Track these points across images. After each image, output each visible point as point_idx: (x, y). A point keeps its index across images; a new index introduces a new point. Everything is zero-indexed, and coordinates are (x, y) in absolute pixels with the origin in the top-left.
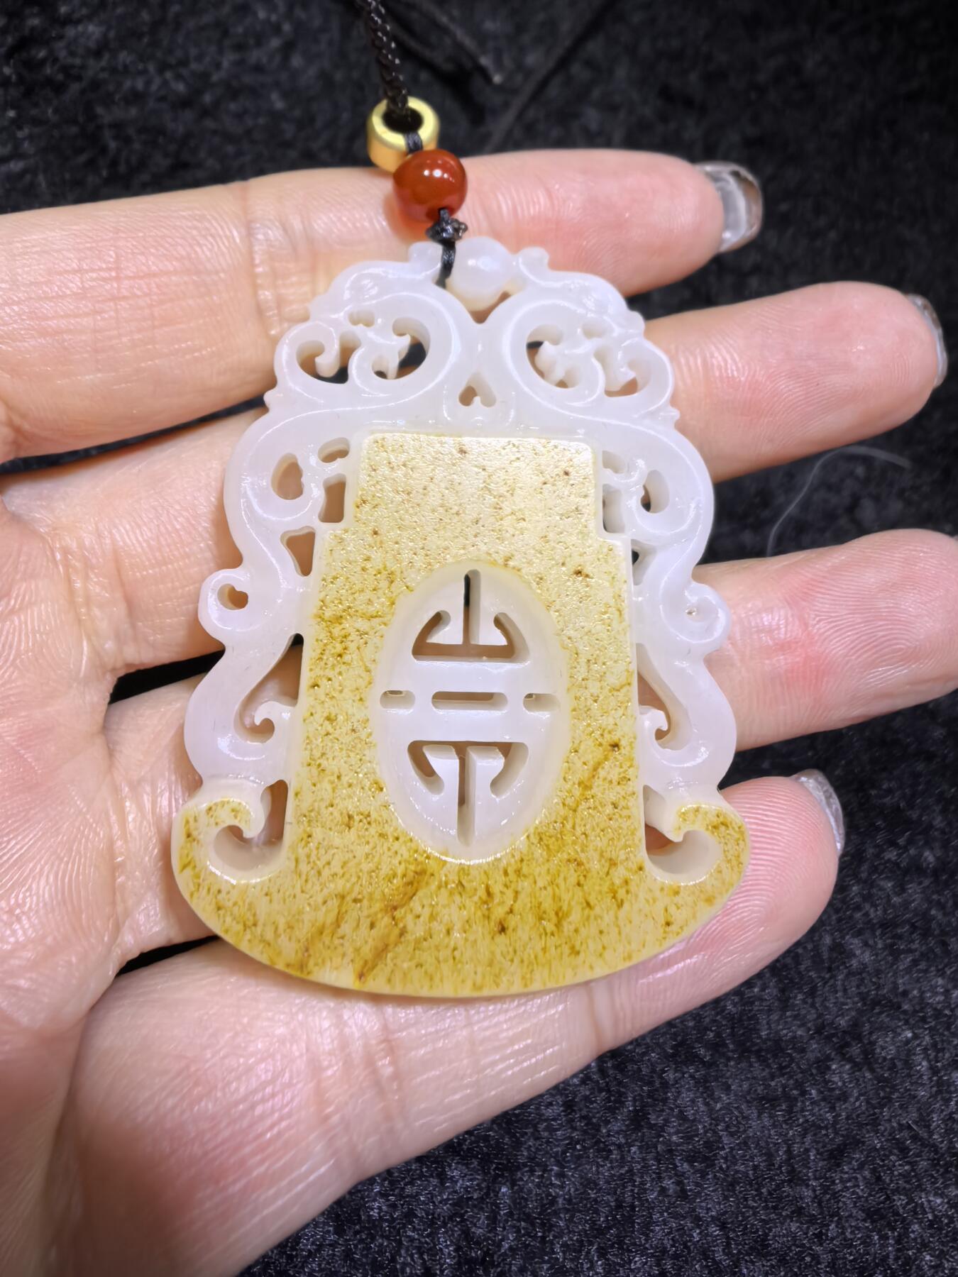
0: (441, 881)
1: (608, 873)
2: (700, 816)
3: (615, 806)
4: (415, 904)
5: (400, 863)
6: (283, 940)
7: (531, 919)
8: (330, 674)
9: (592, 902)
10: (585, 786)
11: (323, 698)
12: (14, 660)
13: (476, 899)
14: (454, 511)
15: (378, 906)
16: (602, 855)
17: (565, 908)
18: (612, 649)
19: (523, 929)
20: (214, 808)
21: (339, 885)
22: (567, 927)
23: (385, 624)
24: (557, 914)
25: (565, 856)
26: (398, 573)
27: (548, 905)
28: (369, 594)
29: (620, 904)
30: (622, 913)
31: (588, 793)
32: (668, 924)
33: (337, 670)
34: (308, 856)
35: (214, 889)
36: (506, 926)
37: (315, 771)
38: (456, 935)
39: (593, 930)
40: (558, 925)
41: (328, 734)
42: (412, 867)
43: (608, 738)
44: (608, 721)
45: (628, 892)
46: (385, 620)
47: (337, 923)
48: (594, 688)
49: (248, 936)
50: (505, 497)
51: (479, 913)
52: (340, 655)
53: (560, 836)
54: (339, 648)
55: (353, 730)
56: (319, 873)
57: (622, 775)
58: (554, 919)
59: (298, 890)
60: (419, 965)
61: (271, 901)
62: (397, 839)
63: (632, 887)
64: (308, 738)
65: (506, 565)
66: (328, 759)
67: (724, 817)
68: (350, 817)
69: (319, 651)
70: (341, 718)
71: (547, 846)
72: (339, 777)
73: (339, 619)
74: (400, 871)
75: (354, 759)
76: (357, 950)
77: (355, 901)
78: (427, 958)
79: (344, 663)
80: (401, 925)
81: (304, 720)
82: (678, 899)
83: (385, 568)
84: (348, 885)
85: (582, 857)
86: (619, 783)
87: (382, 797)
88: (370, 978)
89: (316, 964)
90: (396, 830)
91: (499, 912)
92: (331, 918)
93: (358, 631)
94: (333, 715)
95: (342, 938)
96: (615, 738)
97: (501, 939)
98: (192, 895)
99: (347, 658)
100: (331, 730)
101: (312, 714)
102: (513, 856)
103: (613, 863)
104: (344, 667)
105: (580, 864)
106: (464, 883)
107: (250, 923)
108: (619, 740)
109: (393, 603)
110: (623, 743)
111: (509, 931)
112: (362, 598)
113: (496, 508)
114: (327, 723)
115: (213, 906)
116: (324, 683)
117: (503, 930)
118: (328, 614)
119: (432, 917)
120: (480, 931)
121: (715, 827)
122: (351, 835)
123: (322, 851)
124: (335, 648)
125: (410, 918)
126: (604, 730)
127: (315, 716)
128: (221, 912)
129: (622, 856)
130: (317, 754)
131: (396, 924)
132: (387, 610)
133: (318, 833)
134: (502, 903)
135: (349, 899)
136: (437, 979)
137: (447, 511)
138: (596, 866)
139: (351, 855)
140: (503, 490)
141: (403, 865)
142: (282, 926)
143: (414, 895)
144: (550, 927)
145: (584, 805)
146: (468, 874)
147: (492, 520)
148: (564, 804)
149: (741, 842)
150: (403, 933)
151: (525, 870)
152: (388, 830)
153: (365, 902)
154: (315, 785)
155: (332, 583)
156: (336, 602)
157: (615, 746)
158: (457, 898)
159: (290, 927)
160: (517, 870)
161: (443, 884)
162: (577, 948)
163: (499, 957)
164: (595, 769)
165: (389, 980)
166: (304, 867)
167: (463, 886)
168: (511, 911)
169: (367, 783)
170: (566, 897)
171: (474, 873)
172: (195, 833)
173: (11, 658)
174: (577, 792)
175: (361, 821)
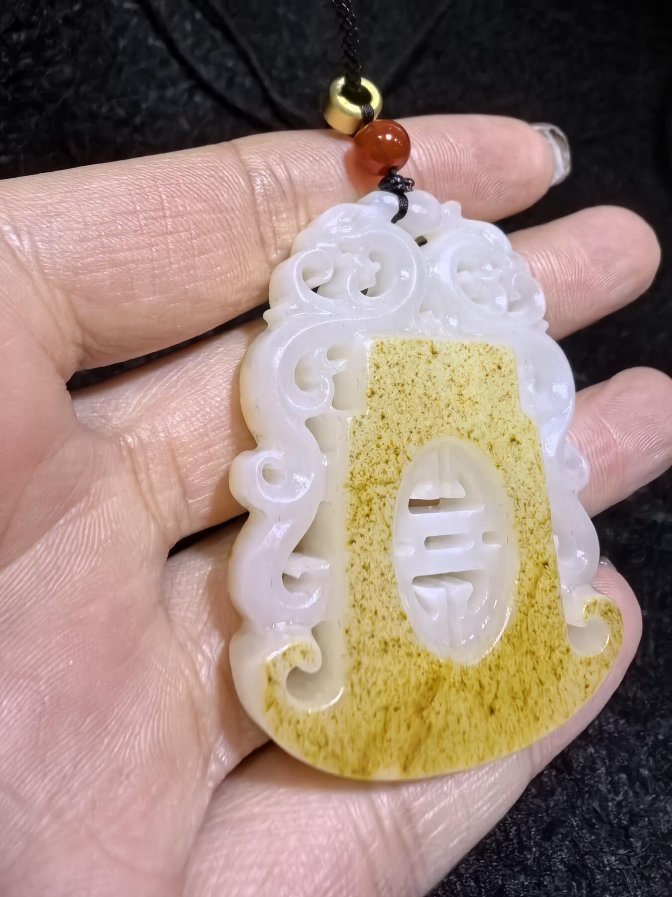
0: (450, 682)
1: (550, 658)
2: (597, 607)
3: (549, 608)
4: (436, 704)
5: (423, 674)
6: (349, 751)
7: (508, 699)
8: (363, 531)
9: (543, 680)
10: (531, 596)
11: (358, 550)
12: (98, 549)
13: (473, 692)
14: (433, 398)
15: (411, 711)
16: (546, 645)
17: (527, 687)
18: (537, 494)
19: (504, 708)
20: (287, 653)
21: (383, 700)
22: (530, 702)
23: (396, 488)
24: (523, 694)
25: (524, 649)
26: (401, 448)
27: (517, 688)
28: (383, 465)
29: (559, 678)
30: (561, 684)
31: (533, 601)
32: (587, 686)
33: (367, 527)
34: (360, 680)
35: (293, 721)
36: (494, 708)
37: (358, 610)
38: (464, 721)
39: (546, 700)
40: (525, 701)
41: (365, 579)
42: (431, 676)
43: (542, 560)
44: (539, 547)
45: (562, 668)
46: (396, 485)
47: (385, 730)
48: (530, 523)
49: (322, 754)
50: (464, 386)
51: (477, 702)
52: (368, 516)
53: (520, 636)
54: (367, 510)
55: (382, 575)
56: (369, 692)
57: (552, 584)
58: (522, 696)
59: (355, 708)
60: (443, 751)
61: (337, 722)
62: (419, 655)
63: (565, 665)
64: (351, 584)
65: (469, 437)
66: (367, 600)
67: (610, 607)
68: (386, 643)
69: (353, 514)
70: (372, 566)
71: (513, 644)
72: (376, 613)
73: (364, 487)
74: (423, 679)
75: (384, 597)
76: (401, 748)
77: (396, 709)
78: (446, 744)
79: (371, 521)
80: (427, 722)
81: (347, 571)
82: (591, 668)
83: (392, 444)
84: (390, 699)
85: (534, 648)
86: (550, 591)
87: (405, 624)
88: (411, 768)
89: (374, 766)
90: (418, 647)
91: (488, 699)
92: (380, 726)
93: (378, 495)
94: (367, 565)
95: (390, 740)
96: (545, 559)
97: (493, 719)
98: (277, 729)
99: (372, 517)
100: (367, 577)
101: (352, 565)
102: (494, 655)
103: (552, 649)
104: (371, 525)
105: (533, 653)
106: (466, 681)
107: (323, 743)
108: (548, 559)
109: (400, 472)
110: (550, 562)
111: (496, 712)
112: (378, 469)
113: (459, 395)
114: (364, 571)
115: (294, 736)
116: (358, 539)
117: (492, 711)
118: (357, 482)
119: (448, 712)
120: (478, 715)
121: (606, 613)
122: (388, 658)
123: (369, 674)
124: (363, 509)
125: (433, 715)
126: (538, 554)
127: (355, 567)
128: (301, 738)
129: (557, 644)
130: (359, 596)
131: (425, 722)
132: (396, 477)
133: (365, 660)
134: (490, 692)
135: (391, 709)
136: (454, 759)
137: (428, 398)
138: (542, 653)
139: (389, 674)
140: (462, 381)
141: (425, 675)
142: (346, 741)
143: (434, 697)
144: (520, 703)
145: (532, 611)
146: (467, 674)
147: (458, 403)
148: (520, 611)
149: (620, 622)
150: (429, 728)
151: (502, 665)
152: (413, 650)
153: (403, 708)
154: (359, 622)
155: (357, 458)
156: (361, 473)
157: (546, 564)
158: (462, 693)
159: (352, 740)
160: (495, 666)
161: (452, 685)
162: (538, 715)
163: (492, 733)
164: (536, 583)
165: (424, 768)
166: (357, 689)
167: (465, 684)
168: (496, 697)
169: (395, 615)
170: (527, 679)
171: (470, 672)
172: (274, 677)
173: (95, 547)
174: (527, 601)
175: (393, 646)
